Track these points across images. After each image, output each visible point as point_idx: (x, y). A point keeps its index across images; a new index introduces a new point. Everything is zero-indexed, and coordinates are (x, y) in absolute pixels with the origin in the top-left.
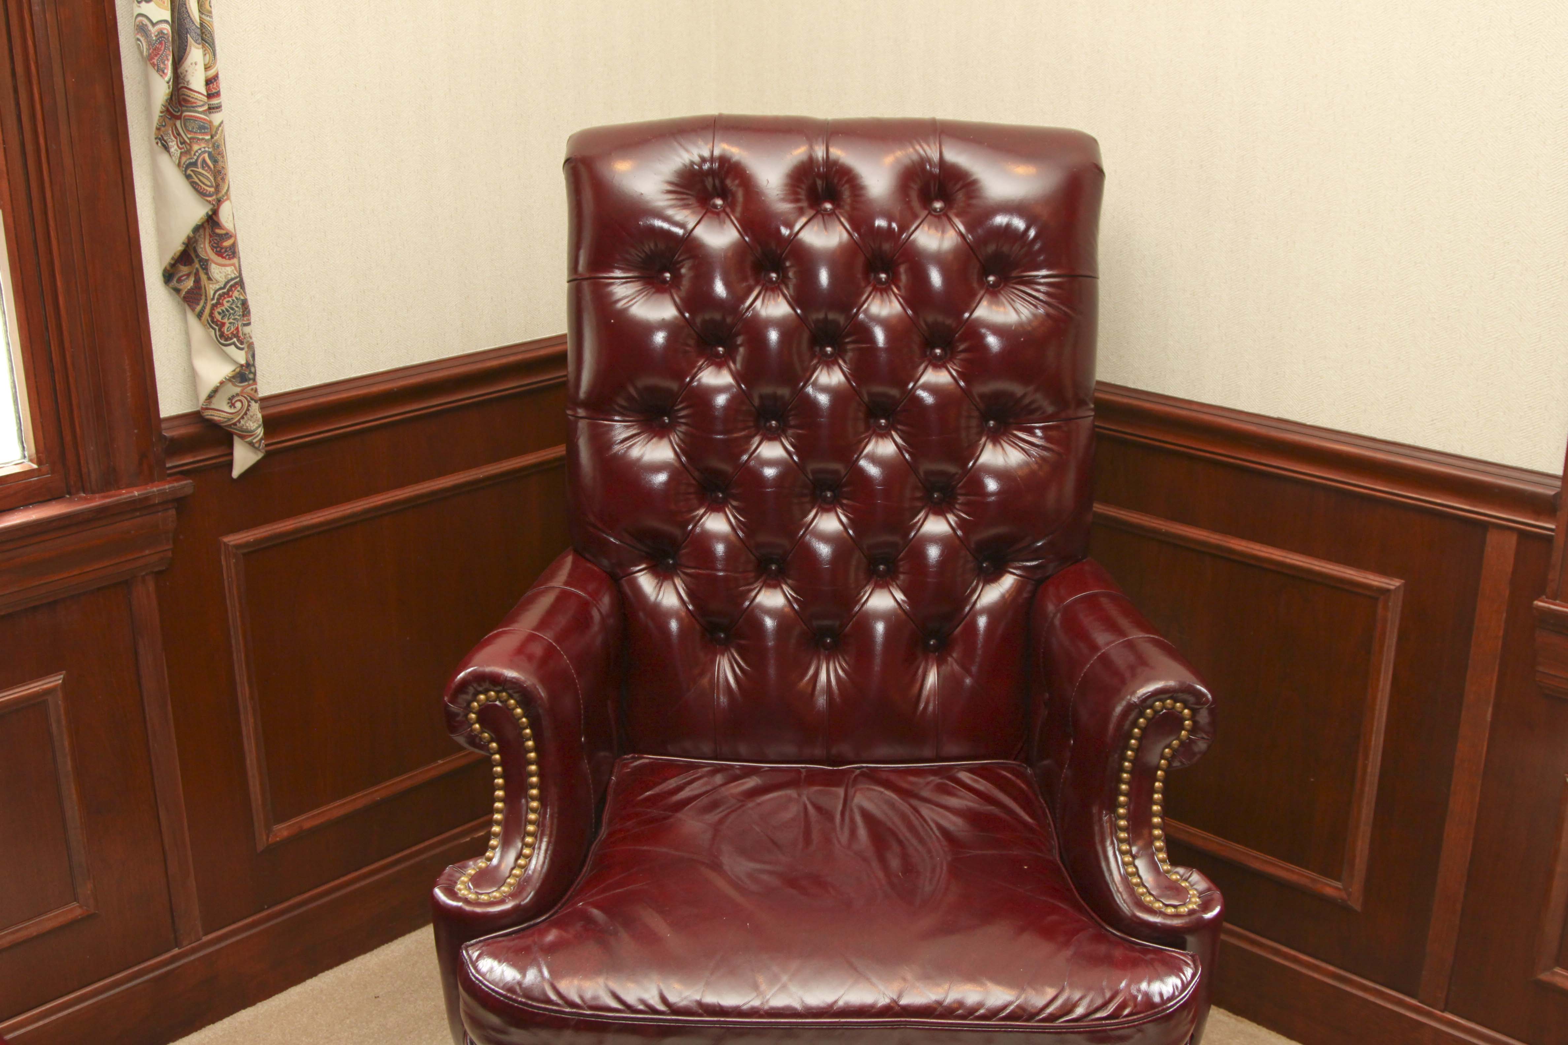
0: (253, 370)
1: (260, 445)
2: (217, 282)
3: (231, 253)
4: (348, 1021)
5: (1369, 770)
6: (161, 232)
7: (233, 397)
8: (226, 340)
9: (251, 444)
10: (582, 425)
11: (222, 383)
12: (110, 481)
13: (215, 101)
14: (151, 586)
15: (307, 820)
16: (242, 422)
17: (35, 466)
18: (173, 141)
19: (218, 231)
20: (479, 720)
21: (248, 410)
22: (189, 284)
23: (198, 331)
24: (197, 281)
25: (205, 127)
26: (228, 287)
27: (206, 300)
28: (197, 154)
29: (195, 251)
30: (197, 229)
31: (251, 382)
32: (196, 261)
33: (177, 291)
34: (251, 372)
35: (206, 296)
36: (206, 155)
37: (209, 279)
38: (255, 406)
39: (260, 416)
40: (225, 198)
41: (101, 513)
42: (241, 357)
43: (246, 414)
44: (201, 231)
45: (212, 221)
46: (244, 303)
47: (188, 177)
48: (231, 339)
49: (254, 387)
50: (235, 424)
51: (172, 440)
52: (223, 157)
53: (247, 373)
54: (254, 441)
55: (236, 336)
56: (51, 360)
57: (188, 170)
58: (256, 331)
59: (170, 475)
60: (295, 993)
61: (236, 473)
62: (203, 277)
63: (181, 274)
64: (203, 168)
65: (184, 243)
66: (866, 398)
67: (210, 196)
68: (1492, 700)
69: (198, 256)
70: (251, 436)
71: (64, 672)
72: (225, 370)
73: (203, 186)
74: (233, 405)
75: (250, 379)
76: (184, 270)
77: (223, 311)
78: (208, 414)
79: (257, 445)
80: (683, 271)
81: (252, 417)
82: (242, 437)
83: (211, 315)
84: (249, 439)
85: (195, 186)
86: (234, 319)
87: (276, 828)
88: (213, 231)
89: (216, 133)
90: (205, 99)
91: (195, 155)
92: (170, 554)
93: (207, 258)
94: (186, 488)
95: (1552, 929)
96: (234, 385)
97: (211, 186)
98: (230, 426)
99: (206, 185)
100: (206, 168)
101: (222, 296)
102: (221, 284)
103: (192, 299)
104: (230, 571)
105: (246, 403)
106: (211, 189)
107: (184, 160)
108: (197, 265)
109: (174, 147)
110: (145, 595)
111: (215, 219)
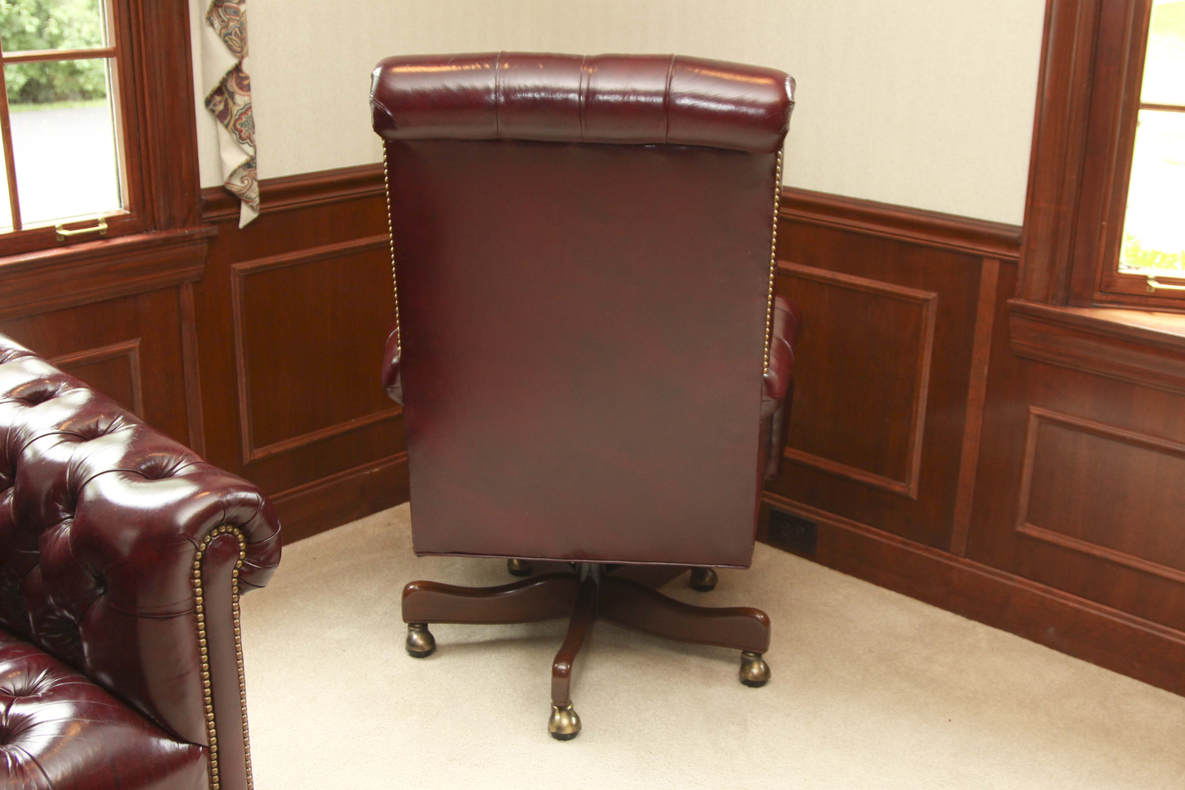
0: (255, 161)
1: (257, 208)
2: (239, 105)
3: (246, 88)
4: (298, 570)
6: (204, 75)
7: (243, 177)
8: (243, 140)
9: (252, 208)
11: (239, 167)
12: (170, 224)
14: (191, 289)
15: (274, 449)
16: (248, 193)
17: (128, 212)
18: (215, 20)
19: (241, 75)
21: (251, 185)
22: (221, 107)
23: (225, 135)
24: (226, 106)
25: (237, 12)
26: (245, 108)
27: (231, 116)
28: (232, 28)
29: (226, 87)
30: (230, 73)
31: (253, 168)
32: (226, 93)
33: (213, 111)
34: (254, 163)
35: (231, 114)
36: (237, 30)
37: (234, 103)
38: (255, 184)
39: (257, 190)
40: (246, 55)
41: (166, 242)
42: (250, 151)
43: (250, 188)
44: (231, 75)
45: (237, 69)
46: (252, 121)
47: (225, 42)
48: (245, 140)
49: (255, 171)
50: (244, 194)
51: (207, 202)
52: (245, 30)
53: (252, 163)
54: (254, 205)
55: (249, 137)
56: (140, 149)
57: (226, 38)
58: (258, 138)
59: (204, 223)
61: (242, 225)
62: (230, 102)
63: (216, 101)
64: (235, 36)
65: (220, 82)
67: (239, 52)
68: (987, 362)
69: (227, 90)
70: (252, 202)
71: (140, 339)
72: (242, 159)
73: (234, 46)
74: (243, 182)
76: (218, 98)
77: (241, 123)
78: (229, 187)
79: (255, 208)
81: (253, 190)
82: (247, 202)
83: (235, 125)
84: (251, 204)
85: (230, 48)
86: (248, 128)
87: (255, 451)
88: (238, 74)
89: (243, 16)
91: (230, 28)
92: (202, 271)
93: (233, 91)
94: (214, 231)
95: (1024, 500)
96: (244, 170)
97: (239, 47)
98: (240, 195)
99: (237, 46)
100: (237, 36)
101: (241, 114)
102: (242, 107)
103: (222, 116)
104: (236, 286)
105: (250, 181)
106: (239, 49)
107: (224, 32)
108: (226, 95)
109: (217, 24)
110: (187, 296)
111: (240, 67)
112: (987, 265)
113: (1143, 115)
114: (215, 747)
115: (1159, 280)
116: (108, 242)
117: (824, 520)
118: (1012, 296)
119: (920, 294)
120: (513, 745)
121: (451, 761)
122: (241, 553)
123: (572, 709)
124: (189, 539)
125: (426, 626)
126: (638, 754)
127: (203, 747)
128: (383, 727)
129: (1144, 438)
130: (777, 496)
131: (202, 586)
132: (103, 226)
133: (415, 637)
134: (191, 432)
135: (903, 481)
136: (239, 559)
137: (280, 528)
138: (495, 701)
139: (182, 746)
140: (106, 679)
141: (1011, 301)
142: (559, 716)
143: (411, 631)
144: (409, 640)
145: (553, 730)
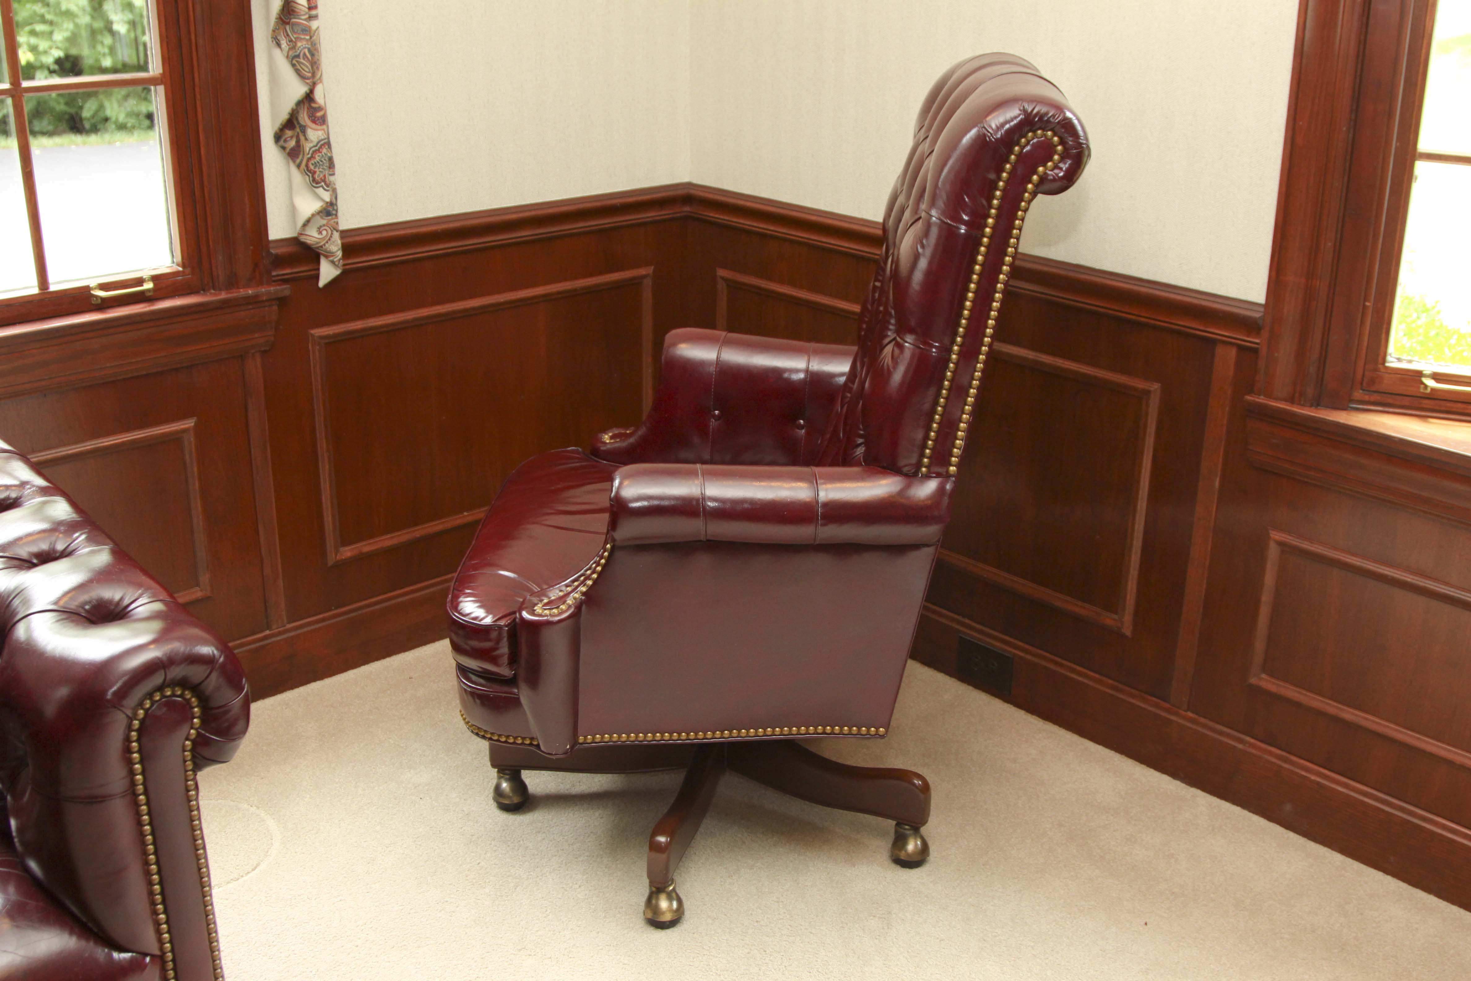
0: (335, 208)
1: (339, 264)
2: (312, 142)
3: (322, 121)
4: (389, 692)
5: (1136, 528)
6: (273, 105)
7: (321, 227)
8: (317, 183)
9: (333, 262)
11: (313, 215)
12: (232, 283)
13: (313, 12)
14: (259, 360)
15: (365, 547)
16: (327, 245)
17: (181, 269)
18: (283, 40)
19: (313, 105)
21: (331, 237)
22: (292, 143)
23: (298, 178)
24: (298, 142)
25: (307, 30)
26: (319, 145)
27: (304, 154)
28: (300, 49)
29: (297, 119)
30: (299, 103)
31: (334, 217)
32: (297, 126)
33: (284, 148)
34: (334, 209)
35: (304, 152)
36: (306, 51)
37: (306, 139)
38: (336, 235)
39: (339, 242)
40: (319, 81)
41: (225, 304)
42: (327, 196)
43: (329, 239)
44: (302, 105)
45: (309, 97)
46: (331, 160)
47: (293, 65)
48: (320, 183)
49: (336, 220)
50: (321, 247)
51: (277, 256)
52: (318, 52)
53: (331, 210)
54: (335, 260)
55: (324, 181)
56: (195, 194)
57: (294, 60)
58: (337, 180)
59: (274, 281)
60: (351, 674)
61: (321, 283)
62: (302, 138)
63: (286, 136)
64: (304, 59)
65: (289, 113)
67: (308, 79)
68: (1219, 473)
69: (298, 123)
70: (333, 256)
71: (195, 418)
72: (316, 205)
73: (303, 71)
74: (320, 233)
75: (333, 215)
76: (289, 133)
77: (315, 163)
78: (303, 239)
79: (337, 263)
81: (334, 242)
82: (326, 257)
83: (307, 166)
84: (331, 259)
85: (298, 72)
86: (323, 169)
87: (342, 549)
88: (310, 105)
89: (314, 34)
90: (307, 10)
91: (298, 49)
92: (272, 339)
93: (304, 124)
94: (286, 290)
95: (1260, 645)
96: (322, 218)
97: (309, 72)
98: (318, 248)
99: (306, 71)
100: (306, 59)
101: (315, 152)
102: (315, 144)
103: (293, 154)
104: (315, 356)
105: (330, 232)
106: (309, 75)
107: (291, 53)
108: (298, 130)
109: (284, 44)
110: (254, 367)
111: (312, 96)
112: (1220, 350)
113: (1420, 167)
114: (169, 955)
115: (1437, 377)
116: (153, 305)
117: (1022, 654)
118: (1250, 392)
119: (1138, 384)
120: (598, 932)
121: (520, 950)
122: (195, 720)
123: (674, 889)
125: (520, 772)
126: (749, 953)
127: (153, 955)
128: (447, 901)
129: (1409, 578)
130: (967, 621)
131: (141, 762)
132: (149, 286)
133: (505, 785)
134: (261, 527)
135: (1116, 613)
136: (192, 728)
137: (246, 690)
138: (587, 873)
139: (123, 957)
141: (1248, 398)
142: (657, 899)
143: (500, 778)
144: (497, 789)
145: (650, 915)
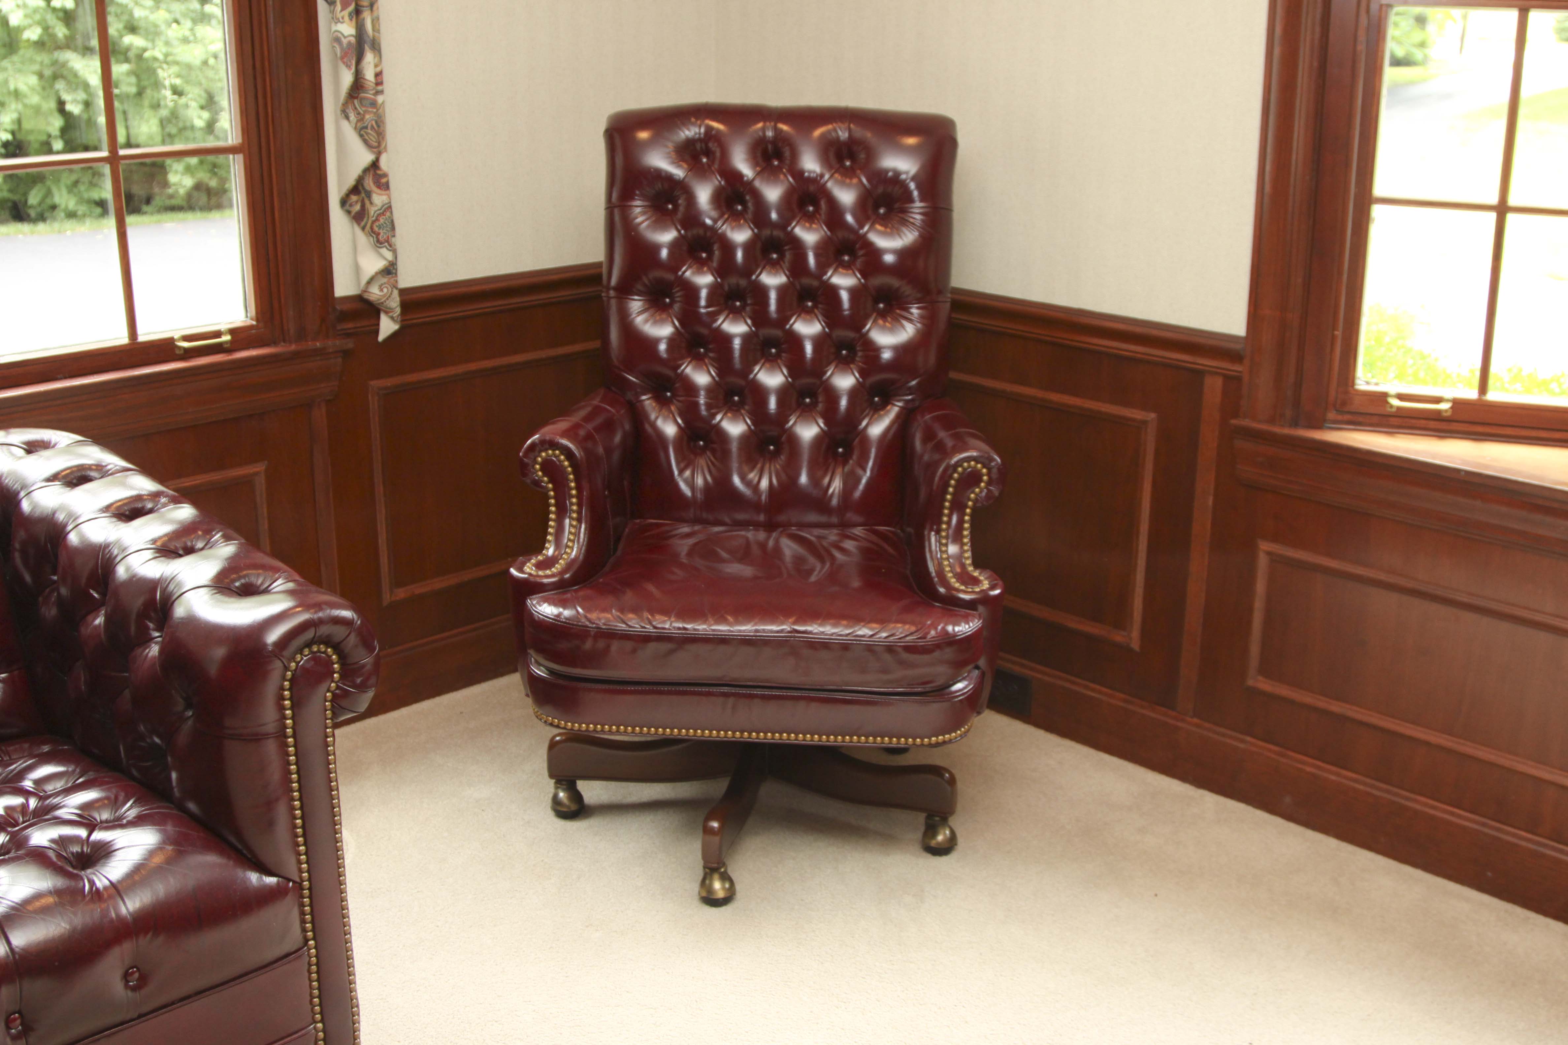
0: (395, 267)
1: (397, 319)
2: (376, 205)
3: (386, 187)
4: (442, 724)
6: (341, 174)
7: (382, 285)
8: (381, 244)
9: (392, 318)
10: (613, 302)
11: (377, 274)
12: (301, 336)
13: (380, 88)
14: (324, 409)
15: (419, 589)
16: (387, 302)
17: (254, 323)
18: (351, 113)
19: (379, 172)
20: (541, 470)
21: (391, 294)
22: (358, 207)
23: (363, 239)
24: (363, 206)
25: (374, 104)
26: (383, 209)
27: (368, 217)
28: (368, 121)
29: (362, 185)
30: (366, 171)
31: (394, 275)
32: (363, 192)
33: (349, 212)
34: (394, 269)
35: (368, 215)
36: (374, 122)
37: (371, 203)
38: (396, 293)
39: (398, 299)
40: (384, 150)
41: (296, 356)
42: (390, 256)
43: (390, 296)
44: (368, 173)
45: (375, 166)
46: (392, 222)
47: (361, 136)
48: (384, 243)
49: (396, 278)
50: (382, 303)
51: (342, 312)
52: (383, 123)
53: (392, 268)
54: (394, 316)
55: (387, 241)
56: (268, 254)
57: (361, 131)
58: (398, 241)
59: (339, 335)
61: (381, 338)
62: (367, 202)
63: (352, 201)
64: (371, 130)
65: (356, 180)
66: (798, 287)
67: (375, 148)
68: (1212, 493)
69: (364, 188)
70: (392, 312)
71: (266, 462)
72: (380, 264)
73: (371, 141)
74: (382, 290)
75: (393, 273)
76: (354, 198)
77: (380, 225)
78: (366, 296)
79: (396, 319)
80: (680, 202)
81: (393, 299)
82: (386, 313)
83: (372, 228)
84: (391, 314)
85: (366, 142)
86: (387, 230)
87: (396, 591)
88: (375, 172)
89: (380, 107)
90: (374, 85)
91: (366, 121)
92: (336, 389)
93: (370, 190)
94: (350, 344)
95: (1255, 649)
96: (383, 276)
97: (376, 142)
98: (379, 304)
99: (373, 141)
100: (373, 130)
101: (379, 215)
102: (379, 208)
103: (359, 218)
104: (374, 405)
105: (390, 289)
106: (376, 144)
107: (359, 124)
108: (363, 195)
109: (352, 117)
110: (320, 415)
111: (377, 164)
112: (1208, 381)
113: (1377, 211)
114: (306, 884)
115: (1401, 397)
116: (231, 355)
117: (1039, 676)
118: (1236, 415)
119: (1136, 414)
121: (587, 926)
122: (335, 675)
123: (726, 872)
124: (276, 656)
125: (575, 783)
127: (294, 882)
128: (516, 891)
129: (1382, 576)
131: (292, 708)
132: (227, 338)
133: (561, 794)
134: (323, 568)
135: (1124, 629)
136: (333, 681)
137: (377, 649)
139: (271, 880)
140: (192, 806)
141: (1233, 422)
142: (711, 880)
143: (556, 788)
144: (555, 798)
145: (704, 894)
